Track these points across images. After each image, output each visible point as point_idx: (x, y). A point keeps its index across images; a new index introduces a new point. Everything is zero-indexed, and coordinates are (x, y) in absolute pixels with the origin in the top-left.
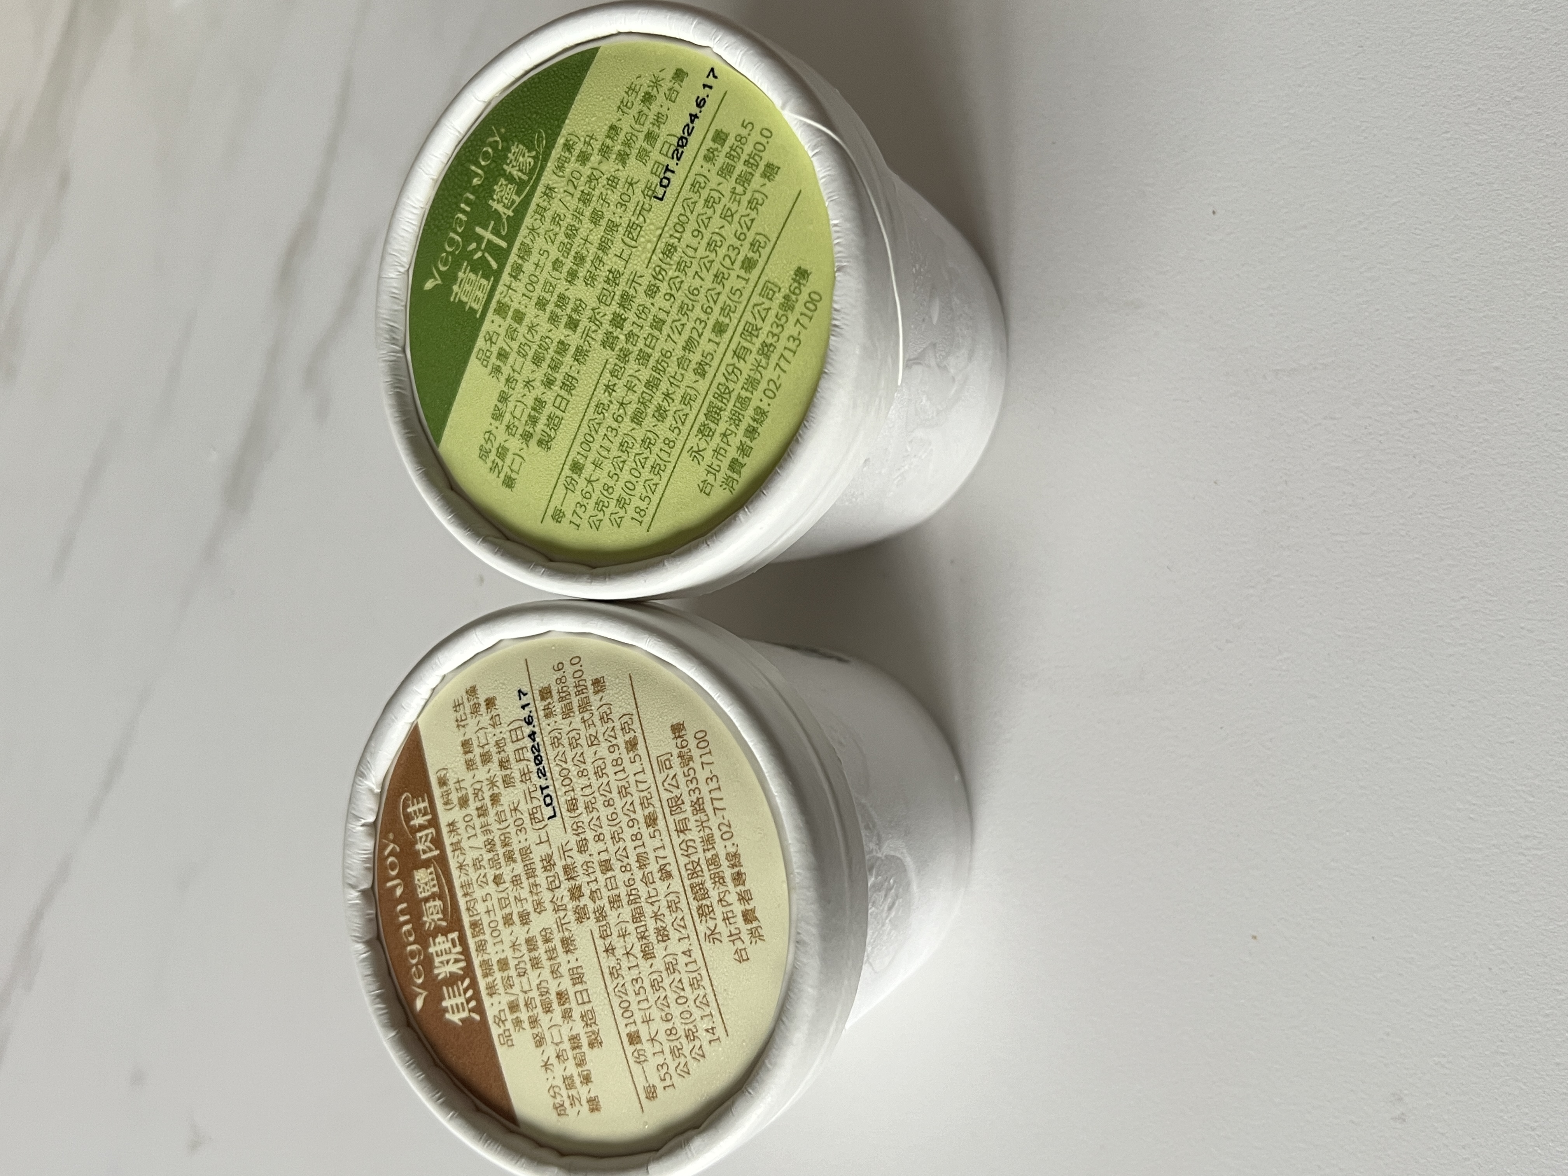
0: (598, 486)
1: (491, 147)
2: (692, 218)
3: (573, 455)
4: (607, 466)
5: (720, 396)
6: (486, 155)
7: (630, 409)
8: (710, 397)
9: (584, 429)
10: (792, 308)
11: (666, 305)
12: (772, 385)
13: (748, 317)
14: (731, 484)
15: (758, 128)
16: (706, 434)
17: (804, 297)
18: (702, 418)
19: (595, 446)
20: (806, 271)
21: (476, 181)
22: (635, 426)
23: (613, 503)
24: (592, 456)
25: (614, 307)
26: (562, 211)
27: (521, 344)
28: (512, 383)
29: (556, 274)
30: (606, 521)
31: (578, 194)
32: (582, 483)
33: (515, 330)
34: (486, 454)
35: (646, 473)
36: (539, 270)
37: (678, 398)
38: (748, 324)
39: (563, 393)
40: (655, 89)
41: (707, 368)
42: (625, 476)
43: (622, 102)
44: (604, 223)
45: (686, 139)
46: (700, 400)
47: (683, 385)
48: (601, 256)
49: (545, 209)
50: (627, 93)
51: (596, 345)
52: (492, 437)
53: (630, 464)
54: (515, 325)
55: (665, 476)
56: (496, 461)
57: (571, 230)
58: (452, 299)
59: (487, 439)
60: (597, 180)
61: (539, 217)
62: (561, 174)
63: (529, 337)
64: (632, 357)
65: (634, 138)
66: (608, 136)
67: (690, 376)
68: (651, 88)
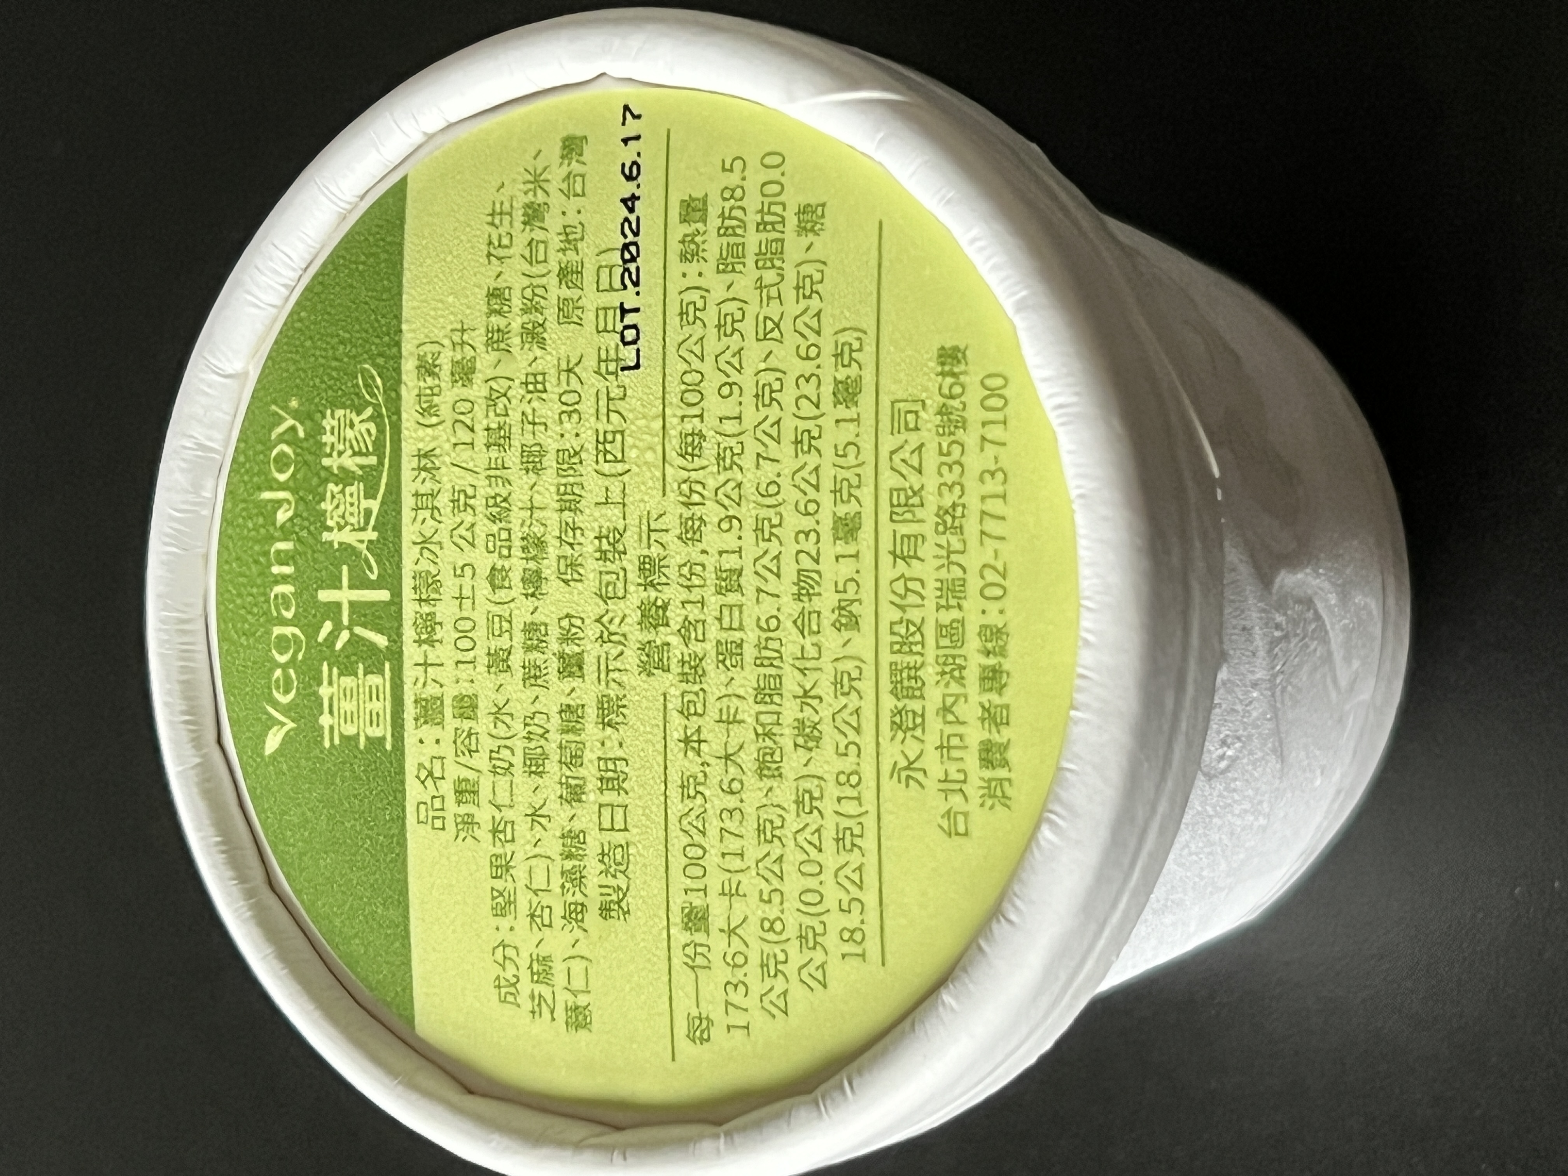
0: (751, 932)
1: (288, 443)
2: (707, 367)
3: (678, 901)
4: (751, 883)
5: (903, 645)
6: (282, 462)
7: (748, 759)
8: (886, 658)
9: (678, 840)
10: (963, 424)
11: (730, 541)
12: (991, 576)
13: (889, 480)
14: (999, 793)
15: (753, 162)
16: (911, 725)
17: (974, 395)
18: (889, 702)
19: (712, 859)
20: (956, 349)
21: (282, 516)
22: (768, 783)
23: (793, 948)
24: (714, 882)
25: (637, 595)
26: (465, 480)
27: (491, 751)
28: (504, 831)
29: (502, 595)
30: (797, 991)
31: (481, 438)
32: (718, 943)
33: (469, 735)
34: (513, 990)
35: (830, 859)
36: (467, 603)
37: (825, 689)
38: (895, 494)
39: (609, 797)
40: (539, 192)
41: (855, 608)
42: (793, 884)
43: (490, 243)
44: (550, 461)
45: (635, 244)
46: (869, 671)
47: (826, 662)
48: (570, 520)
49: (433, 495)
50: (492, 224)
51: (633, 679)
52: (510, 952)
53: (793, 856)
54: (466, 725)
55: (869, 843)
56: (536, 994)
57: (496, 505)
58: (327, 744)
59: (501, 961)
60: (505, 395)
61: (427, 514)
62: (434, 420)
63: (502, 730)
64: (709, 665)
65: (539, 291)
66: (492, 312)
67: (831, 640)
68: (531, 193)
